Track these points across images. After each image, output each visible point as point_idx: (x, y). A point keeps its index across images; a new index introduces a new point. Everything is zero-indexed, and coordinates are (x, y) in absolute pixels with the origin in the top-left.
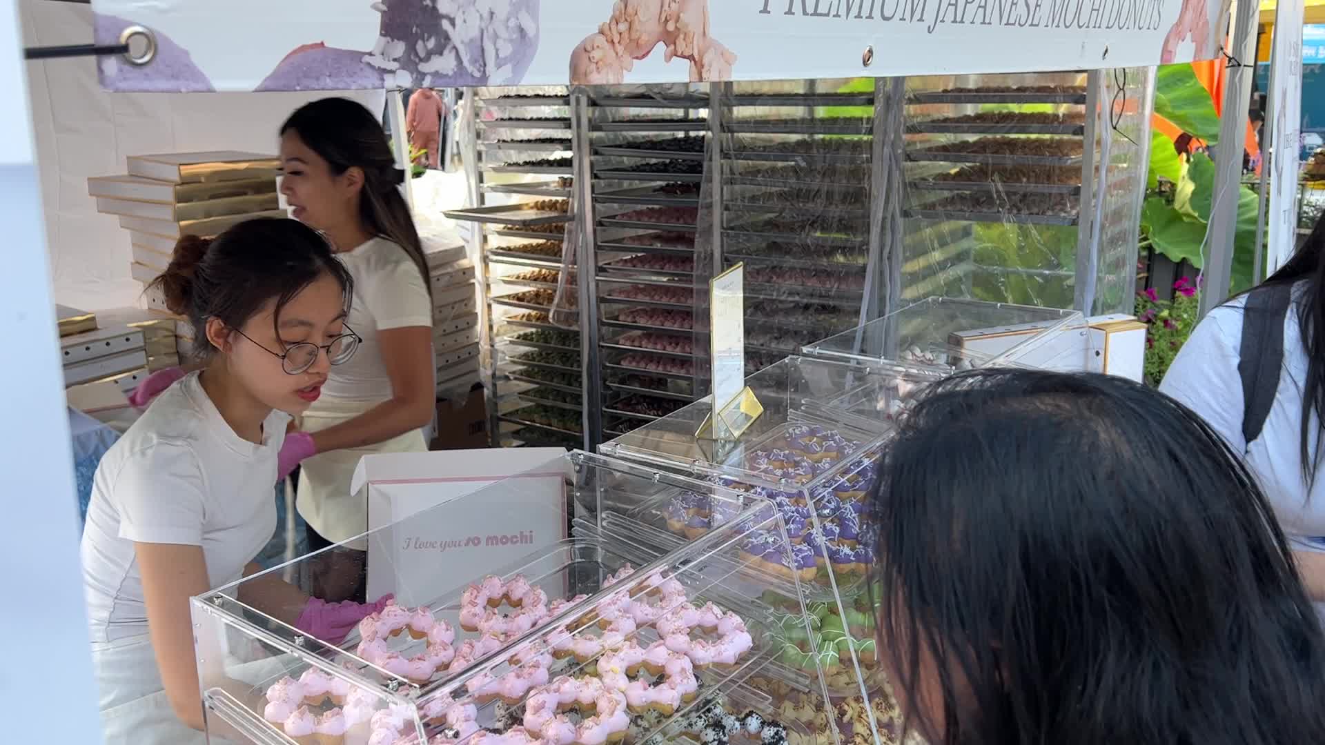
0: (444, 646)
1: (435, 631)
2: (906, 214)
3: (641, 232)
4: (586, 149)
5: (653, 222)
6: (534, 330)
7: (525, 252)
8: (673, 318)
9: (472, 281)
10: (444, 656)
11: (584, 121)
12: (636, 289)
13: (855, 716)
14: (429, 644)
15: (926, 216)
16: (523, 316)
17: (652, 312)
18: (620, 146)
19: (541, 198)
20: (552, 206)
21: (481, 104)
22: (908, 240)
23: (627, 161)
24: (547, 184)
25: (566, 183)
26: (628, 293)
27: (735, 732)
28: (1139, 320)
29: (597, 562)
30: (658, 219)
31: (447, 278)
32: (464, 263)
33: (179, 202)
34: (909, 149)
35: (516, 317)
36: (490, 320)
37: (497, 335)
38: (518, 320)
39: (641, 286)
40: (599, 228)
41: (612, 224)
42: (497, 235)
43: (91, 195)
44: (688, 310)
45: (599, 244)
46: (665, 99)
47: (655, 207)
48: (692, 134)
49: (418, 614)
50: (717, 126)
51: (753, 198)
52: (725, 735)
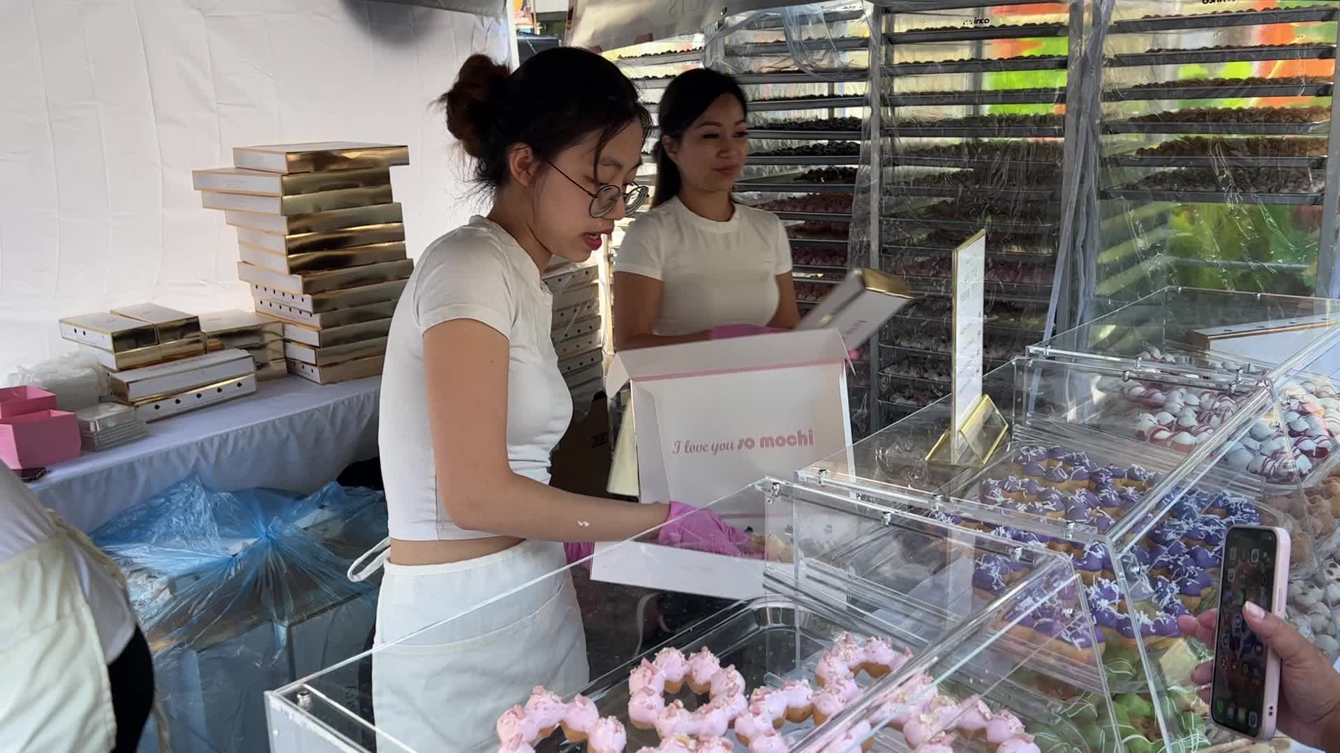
2: (1103, 195)
5: (798, 211)
15: (1128, 197)
18: (761, 128)
22: (1106, 225)
30: (804, 209)
31: (568, 278)
33: (286, 195)
34: (1107, 120)
43: (195, 189)
46: (815, 72)
47: (797, 195)
48: (838, 113)
49: (575, 706)
50: (876, 101)
51: (918, 181)
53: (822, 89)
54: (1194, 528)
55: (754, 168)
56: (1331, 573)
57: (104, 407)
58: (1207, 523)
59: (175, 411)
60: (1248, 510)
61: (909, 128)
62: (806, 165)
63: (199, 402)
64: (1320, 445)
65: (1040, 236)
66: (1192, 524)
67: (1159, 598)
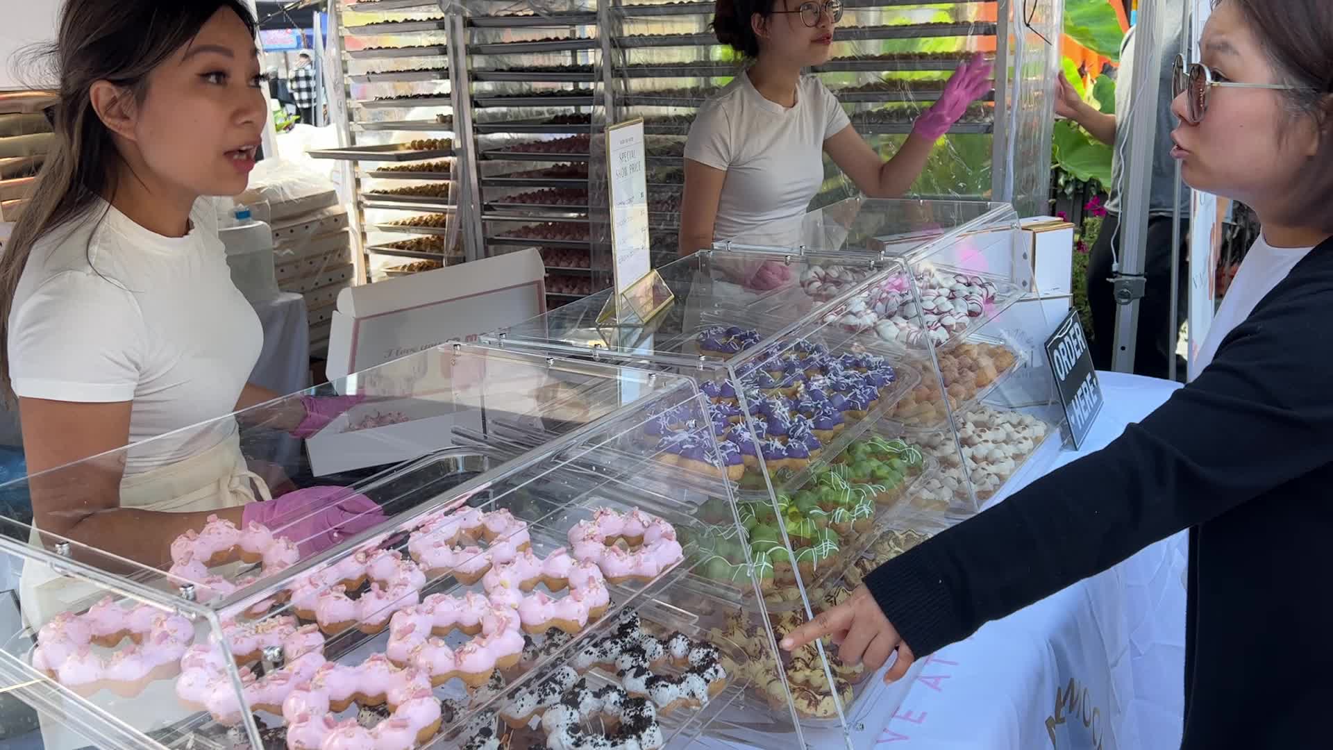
1: (271, 551)
4: (464, 79)
5: (541, 153)
7: (406, 194)
8: (568, 257)
9: (346, 229)
11: (461, 48)
12: (527, 229)
16: (404, 267)
18: (501, 70)
19: (419, 136)
20: (432, 145)
21: (346, 33)
24: (426, 119)
25: (445, 118)
26: (517, 233)
27: (656, 656)
28: (1065, 221)
30: (548, 150)
31: (316, 226)
32: (335, 209)
35: (396, 268)
36: (368, 272)
38: (399, 271)
40: (483, 162)
42: (370, 178)
44: (586, 247)
45: (484, 178)
46: (549, 15)
48: (580, 59)
49: (249, 531)
50: (606, 43)
52: (645, 661)
53: (563, 31)
54: (837, 381)
56: (980, 436)
58: (848, 378)
60: (884, 367)
64: (959, 321)
66: (835, 378)
67: (794, 431)
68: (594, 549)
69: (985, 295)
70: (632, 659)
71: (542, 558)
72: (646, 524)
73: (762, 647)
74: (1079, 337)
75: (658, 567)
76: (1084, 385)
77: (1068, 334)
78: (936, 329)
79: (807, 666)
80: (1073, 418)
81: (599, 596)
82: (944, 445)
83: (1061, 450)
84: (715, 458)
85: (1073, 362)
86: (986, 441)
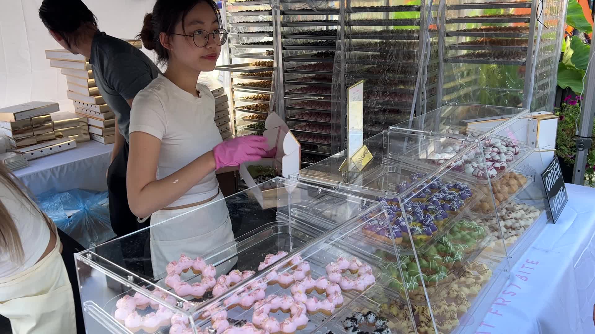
0: (210, 278)
1: (206, 270)
3: (306, 75)
4: (279, 37)
5: (311, 70)
6: (255, 123)
7: (251, 86)
8: (321, 117)
10: (210, 283)
11: (279, 23)
12: (303, 103)
13: (420, 312)
14: (202, 277)
16: (250, 116)
17: (311, 114)
18: (296, 34)
19: (258, 60)
20: (264, 64)
21: (230, 15)
23: (299, 41)
24: (261, 54)
25: (270, 53)
26: (300, 105)
27: (362, 322)
29: (288, 234)
30: (314, 69)
35: (247, 117)
37: (238, 126)
39: (306, 102)
40: (286, 73)
41: (292, 72)
42: (237, 78)
43: (47, 58)
44: (329, 112)
45: (286, 81)
46: (318, 10)
47: (313, 63)
48: (330, 28)
49: (197, 261)
50: (343, 23)
51: (360, 58)
52: (357, 324)
53: (323, 17)
54: (445, 196)
55: (294, 51)
56: (509, 216)
57: (9, 154)
58: (450, 194)
59: (40, 156)
60: (467, 189)
61: (356, 35)
62: (316, 50)
63: (51, 152)
64: (502, 165)
65: (408, 82)
66: (444, 195)
67: (426, 222)
68: (337, 276)
69: (514, 151)
70: (351, 323)
71: (315, 279)
72: (359, 265)
73: (407, 315)
74: (558, 170)
75: (364, 286)
76: (559, 192)
77: (553, 169)
78: (491, 170)
79: (426, 325)
80: (553, 209)
81: (339, 299)
82: (492, 219)
83: (547, 223)
84: (390, 235)
85: (555, 182)
86: (511, 218)
